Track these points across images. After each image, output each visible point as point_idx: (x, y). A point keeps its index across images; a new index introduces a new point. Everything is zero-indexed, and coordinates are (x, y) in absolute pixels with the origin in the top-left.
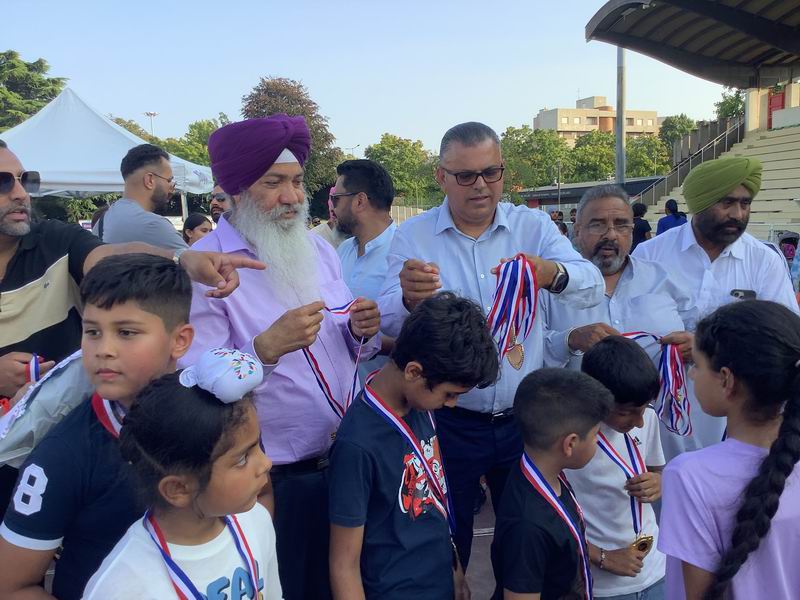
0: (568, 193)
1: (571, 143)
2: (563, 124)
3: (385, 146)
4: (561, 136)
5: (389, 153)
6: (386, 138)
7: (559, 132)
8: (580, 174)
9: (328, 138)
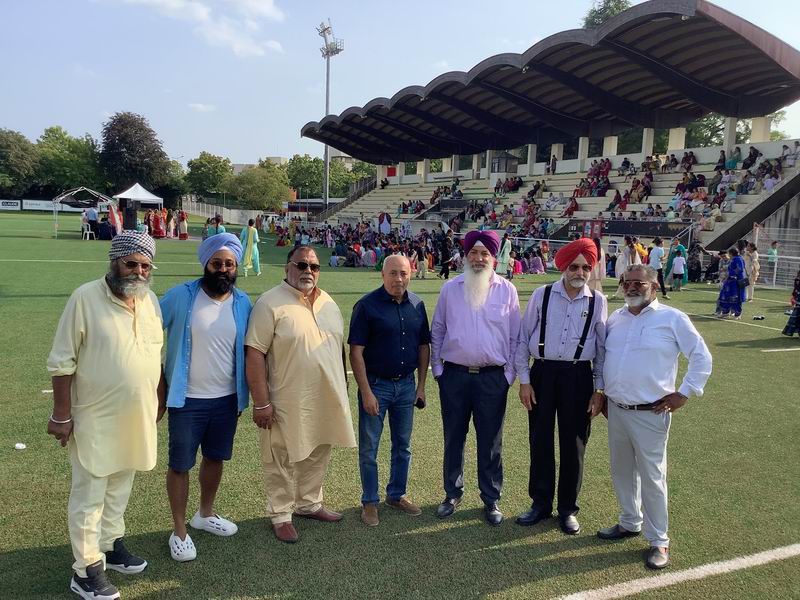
3: (202, 161)
5: (205, 166)
6: (203, 154)
9: (162, 154)
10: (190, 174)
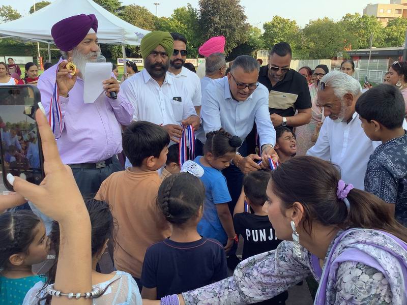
0: (377, 53)
1: (384, 24)
2: (381, 13)
3: (275, 24)
4: (379, 20)
6: (276, 18)
7: (377, 17)
8: (386, 43)
9: (244, 18)
10: (265, 34)
